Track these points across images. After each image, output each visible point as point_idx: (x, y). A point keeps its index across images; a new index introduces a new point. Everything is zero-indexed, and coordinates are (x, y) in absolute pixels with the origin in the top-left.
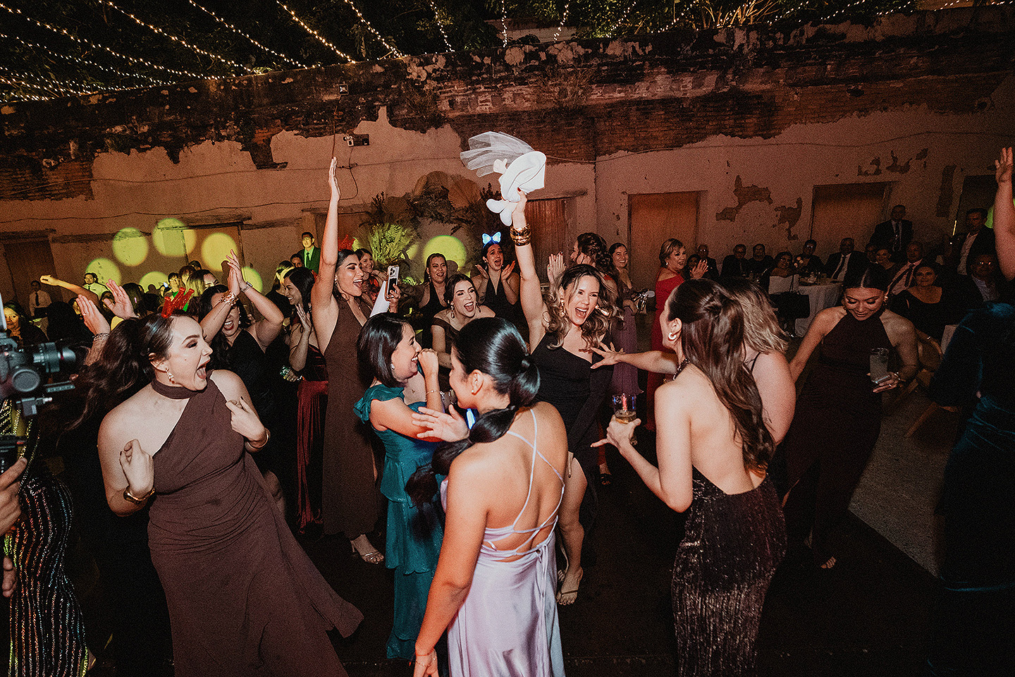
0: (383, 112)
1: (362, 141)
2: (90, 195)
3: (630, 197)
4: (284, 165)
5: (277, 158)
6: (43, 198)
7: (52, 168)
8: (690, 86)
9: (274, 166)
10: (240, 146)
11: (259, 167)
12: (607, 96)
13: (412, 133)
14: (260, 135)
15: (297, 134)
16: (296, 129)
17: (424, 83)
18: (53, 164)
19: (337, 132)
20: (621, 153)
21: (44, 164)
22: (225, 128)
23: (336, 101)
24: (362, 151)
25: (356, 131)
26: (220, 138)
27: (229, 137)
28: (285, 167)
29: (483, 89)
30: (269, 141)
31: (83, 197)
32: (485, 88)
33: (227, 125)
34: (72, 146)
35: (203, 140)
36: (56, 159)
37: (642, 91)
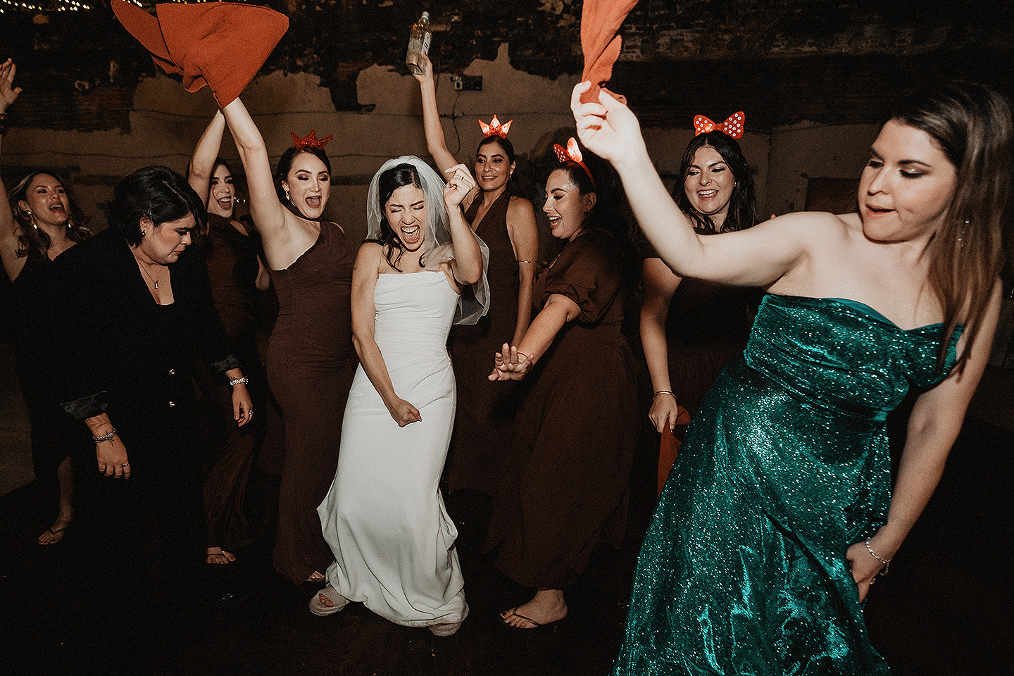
0: (503, 49)
1: (474, 84)
2: (127, 129)
3: (812, 181)
4: (371, 108)
5: (363, 98)
6: (69, 128)
7: (85, 93)
8: (909, 40)
9: (358, 108)
10: (317, 80)
11: (339, 109)
12: (792, 50)
13: (537, 78)
14: (344, 69)
15: (390, 71)
16: (391, 64)
17: (560, 17)
18: (87, 87)
19: (443, 71)
20: (806, 123)
21: (77, 86)
22: (302, 56)
23: (445, 33)
24: (471, 97)
25: (467, 72)
26: (295, 69)
27: (305, 69)
28: (371, 110)
29: (634, 29)
30: (355, 75)
31: (118, 130)
32: (637, 29)
33: (306, 52)
34: (113, 67)
35: (274, 70)
36: (92, 82)
37: (843, 46)
